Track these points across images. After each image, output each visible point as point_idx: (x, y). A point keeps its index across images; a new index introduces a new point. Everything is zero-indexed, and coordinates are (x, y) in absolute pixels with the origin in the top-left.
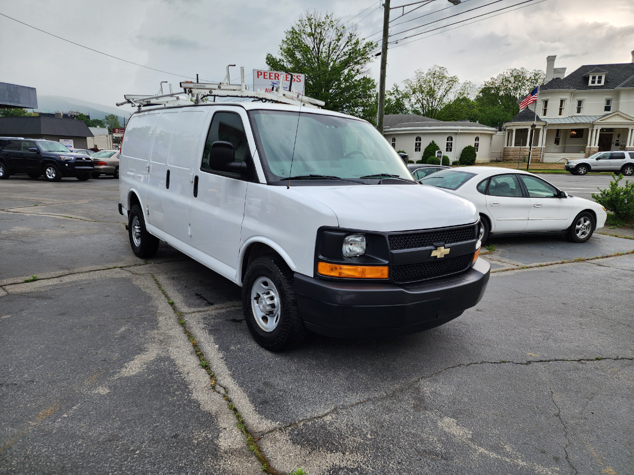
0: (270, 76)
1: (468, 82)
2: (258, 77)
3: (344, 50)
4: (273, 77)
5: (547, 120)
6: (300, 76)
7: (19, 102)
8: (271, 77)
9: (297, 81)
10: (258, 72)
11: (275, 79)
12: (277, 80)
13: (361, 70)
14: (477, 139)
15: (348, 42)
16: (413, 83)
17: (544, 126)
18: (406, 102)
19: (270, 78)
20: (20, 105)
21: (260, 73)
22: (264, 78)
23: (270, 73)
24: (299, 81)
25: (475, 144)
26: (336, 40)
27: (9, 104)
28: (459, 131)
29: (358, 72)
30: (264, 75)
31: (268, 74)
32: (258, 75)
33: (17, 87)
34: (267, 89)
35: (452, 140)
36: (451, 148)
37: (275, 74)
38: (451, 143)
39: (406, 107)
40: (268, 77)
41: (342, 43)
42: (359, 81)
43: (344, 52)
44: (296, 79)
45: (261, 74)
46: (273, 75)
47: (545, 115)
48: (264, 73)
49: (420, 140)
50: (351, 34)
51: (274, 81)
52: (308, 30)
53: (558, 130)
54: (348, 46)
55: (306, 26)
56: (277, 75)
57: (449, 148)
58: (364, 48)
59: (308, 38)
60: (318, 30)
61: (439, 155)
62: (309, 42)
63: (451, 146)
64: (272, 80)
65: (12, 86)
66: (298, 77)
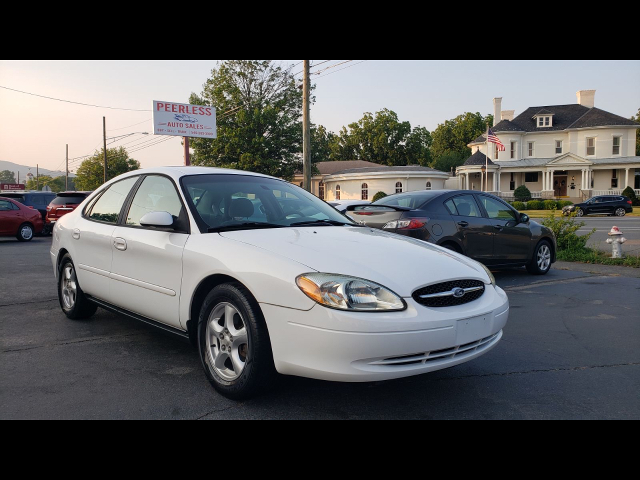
0: (173, 108)
2: (158, 110)
4: (177, 109)
5: (499, 163)
6: (210, 109)
9: (207, 114)
10: (158, 104)
14: (428, 184)
17: (497, 169)
19: (173, 111)
21: (160, 105)
22: (166, 110)
24: (209, 114)
28: (408, 176)
30: (166, 108)
31: (171, 106)
32: (158, 107)
34: (169, 123)
35: (401, 186)
38: (400, 190)
40: (171, 109)
44: (205, 112)
45: (162, 106)
46: (177, 107)
47: (497, 158)
48: (166, 105)
49: (367, 187)
51: (178, 114)
53: (512, 174)
56: (182, 107)
66: (208, 110)
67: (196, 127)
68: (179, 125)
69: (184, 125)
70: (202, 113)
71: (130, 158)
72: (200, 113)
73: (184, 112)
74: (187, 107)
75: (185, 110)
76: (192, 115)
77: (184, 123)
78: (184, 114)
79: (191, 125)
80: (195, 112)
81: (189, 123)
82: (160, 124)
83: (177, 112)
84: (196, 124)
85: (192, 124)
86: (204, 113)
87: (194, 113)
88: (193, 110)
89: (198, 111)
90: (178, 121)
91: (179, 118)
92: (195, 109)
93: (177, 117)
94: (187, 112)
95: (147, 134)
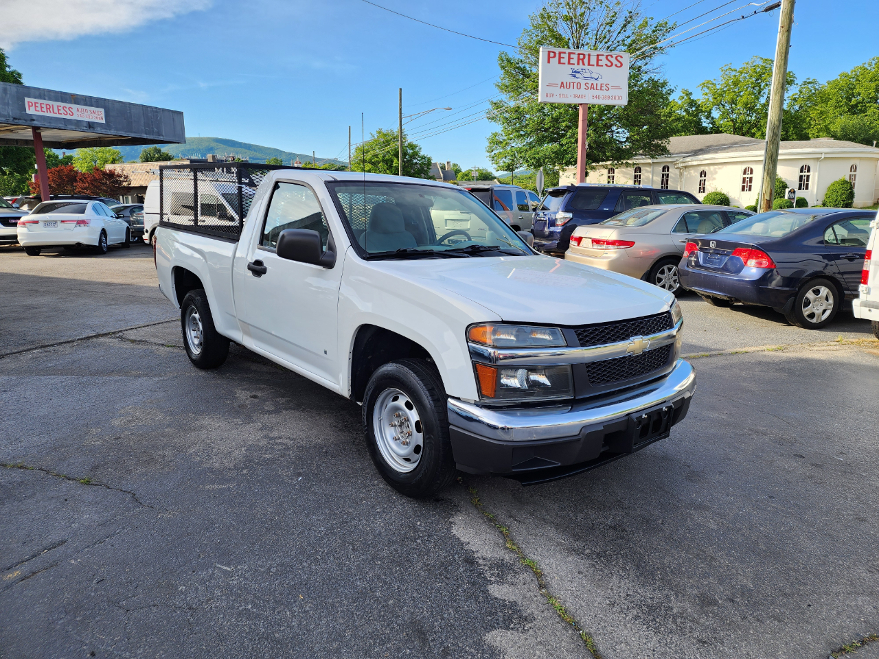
0: (569, 58)
1: (811, 80)
2: (549, 62)
3: (619, 39)
4: (574, 61)
6: (621, 57)
7: (159, 134)
8: (572, 61)
9: (616, 65)
10: (549, 52)
11: (578, 64)
12: (581, 66)
13: (644, 68)
14: (854, 168)
15: (625, 26)
16: (718, 87)
18: (703, 118)
19: (569, 63)
20: (161, 138)
21: (552, 55)
22: (560, 63)
23: (570, 54)
24: (619, 65)
25: (850, 175)
26: (607, 24)
27: (145, 136)
28: (823, 156)
29: (639, 70)
30: (560, 58)
31: (566, 56)
32: (549, 58)
33: (156, 110)
34: (562, 83)
35: (809, 171)
36: (807, 185)
37: (579, 54)
38: (808, 177)
39: (704, 125)
40: (565, 60)
41: (617, 27)
42: (642, 86)
43: (618, 42)
44: (615, 62)
45: (555, 56)
46: (575, 57)
48: (560, 53)
49: (751, 173)
50: (631, 12)
51: (576, 67)
52: (564, 11)
54: (625, 31)
55: (561, 6)
57: (803, 184)
58: (654, 32)
59: (564, 24)
60: (580, 11)
61: (792, 195)
62: (563, 29)
63: (808, 180)
64: (572, 66)
65: (149, 109)
66: (619, 58)
67: (599, 88)
68: (575, 85)
69: (583, 86)
70: (609, 64)
71: (409, 142)
72: (606, 65)
73: (584, 64)
74: (589, 55)
75: (586, 61)
76: (595, 69)
77: (583, 82)
78: (583, 67)
79: (592, 84)
80: (600, 63)
81: (590, 82)
82: (550, 85)
83: (574, 64)
84: (599, 83)
85: (595, 82)
86: (612, 64)
87: (598, 65)
88: (598, 60)
89: (604, 61)
90: (576, 80)
91: (577, 75)
92: (600, 57)
93: (575, 73)
94: (589, 64)
95: (451, 109)
